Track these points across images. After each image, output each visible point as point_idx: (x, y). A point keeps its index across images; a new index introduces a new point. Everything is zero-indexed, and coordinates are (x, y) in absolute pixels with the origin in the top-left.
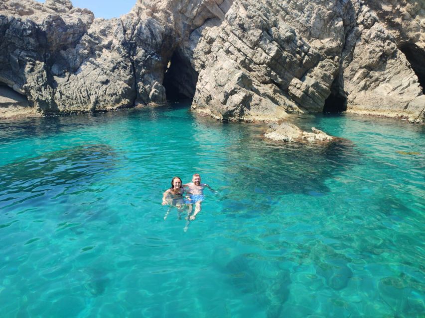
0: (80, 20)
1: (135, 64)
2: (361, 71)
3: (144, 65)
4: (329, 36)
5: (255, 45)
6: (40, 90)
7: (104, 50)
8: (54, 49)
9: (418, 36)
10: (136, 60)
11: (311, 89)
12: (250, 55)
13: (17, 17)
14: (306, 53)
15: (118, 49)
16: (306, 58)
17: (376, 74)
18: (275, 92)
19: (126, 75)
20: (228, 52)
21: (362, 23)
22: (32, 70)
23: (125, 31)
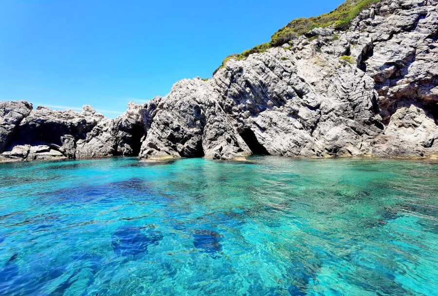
0: (94, 120)
1: (117, 139)
2: (208, 141)
3: (121, 139)
4: (196, 127)
5: (162, 131)
6: (70, 150)
7: (104, 133)
8: (80, 133)
9: (251, 125)
10: (118, 137)
11: (186, 148)
12: (161, 135)
13: (65, 121)
14: (185, 134)
15: (110, 132)
16: (185, 136)
17: (214, 142)
18: (170, 149)
19: (112, 143)
20: (153, 133)
21: (209, 122)
22: (68, 142)
23: (114, 124)
